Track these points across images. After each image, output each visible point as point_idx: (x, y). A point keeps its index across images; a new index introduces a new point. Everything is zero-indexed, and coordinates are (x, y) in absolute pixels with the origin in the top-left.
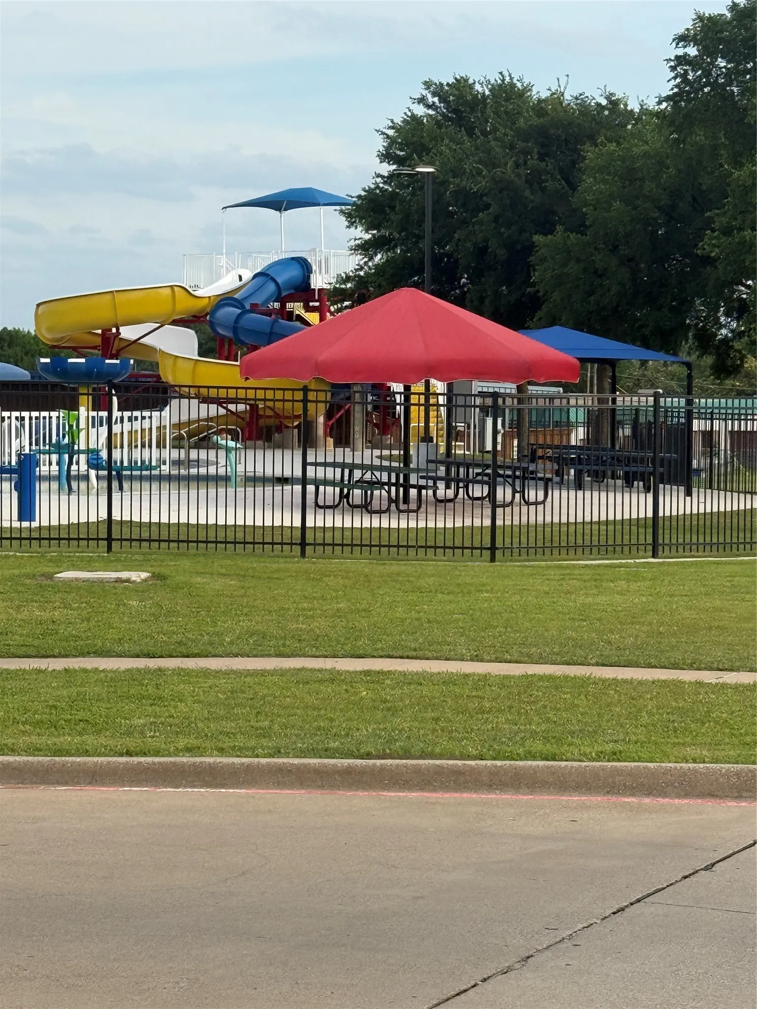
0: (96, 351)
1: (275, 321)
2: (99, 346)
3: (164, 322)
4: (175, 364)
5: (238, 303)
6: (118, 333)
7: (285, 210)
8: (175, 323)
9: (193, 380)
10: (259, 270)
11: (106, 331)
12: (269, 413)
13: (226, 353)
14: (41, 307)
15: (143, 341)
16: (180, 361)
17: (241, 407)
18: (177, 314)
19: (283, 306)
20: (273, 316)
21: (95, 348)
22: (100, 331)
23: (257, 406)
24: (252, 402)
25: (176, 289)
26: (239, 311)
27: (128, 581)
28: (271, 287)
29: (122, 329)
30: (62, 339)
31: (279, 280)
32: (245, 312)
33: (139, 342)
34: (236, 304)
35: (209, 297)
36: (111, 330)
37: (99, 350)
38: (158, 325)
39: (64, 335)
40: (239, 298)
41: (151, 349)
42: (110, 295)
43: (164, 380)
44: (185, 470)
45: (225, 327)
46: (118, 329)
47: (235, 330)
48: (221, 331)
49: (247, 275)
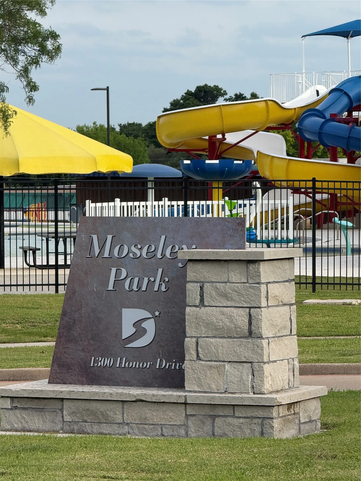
0: (204, 153)
1: (352, 127)
2: (207, 149)
3: (259, 129)
4: (271, 162)
5: (320, 114)
6: (224, 138)
7: (352, 37)
8: (268, 129)
9: (287, 175)
10: (334, 87)
11: (212, 138)
12: (344, 200)
13: (306, 153)
14: (161, 119)
15: (241, 144)
16: (276, 161)
17: (325, 196)
18: (270, 123)
19: (350, 114)
20: (351, 124)
21: (203, 150)
22: (207, 138)
23: (336, 195)
24: (331, 191)
25: (270, 103)
26: (323, 120)
27: (350, 304)
28: (345, 101)
29: (227, 136)
30: (177, 144)
31: (352, 95)
32: (327, 121)
33: (238, 145)
34: (319, 114)
35: (295, 109)
36: (215, 136)
37: (207, 152)
38: (254, 131)
39: (179, 141)
40: (321, 110)
41: (249, 151)
42: (218, 108)
43: (261, 175)
44: (303, 244)
45: (312, 133)
46: (223, 135)
47: (320, 134)
48: (307, 136)
49: (324, 91)
